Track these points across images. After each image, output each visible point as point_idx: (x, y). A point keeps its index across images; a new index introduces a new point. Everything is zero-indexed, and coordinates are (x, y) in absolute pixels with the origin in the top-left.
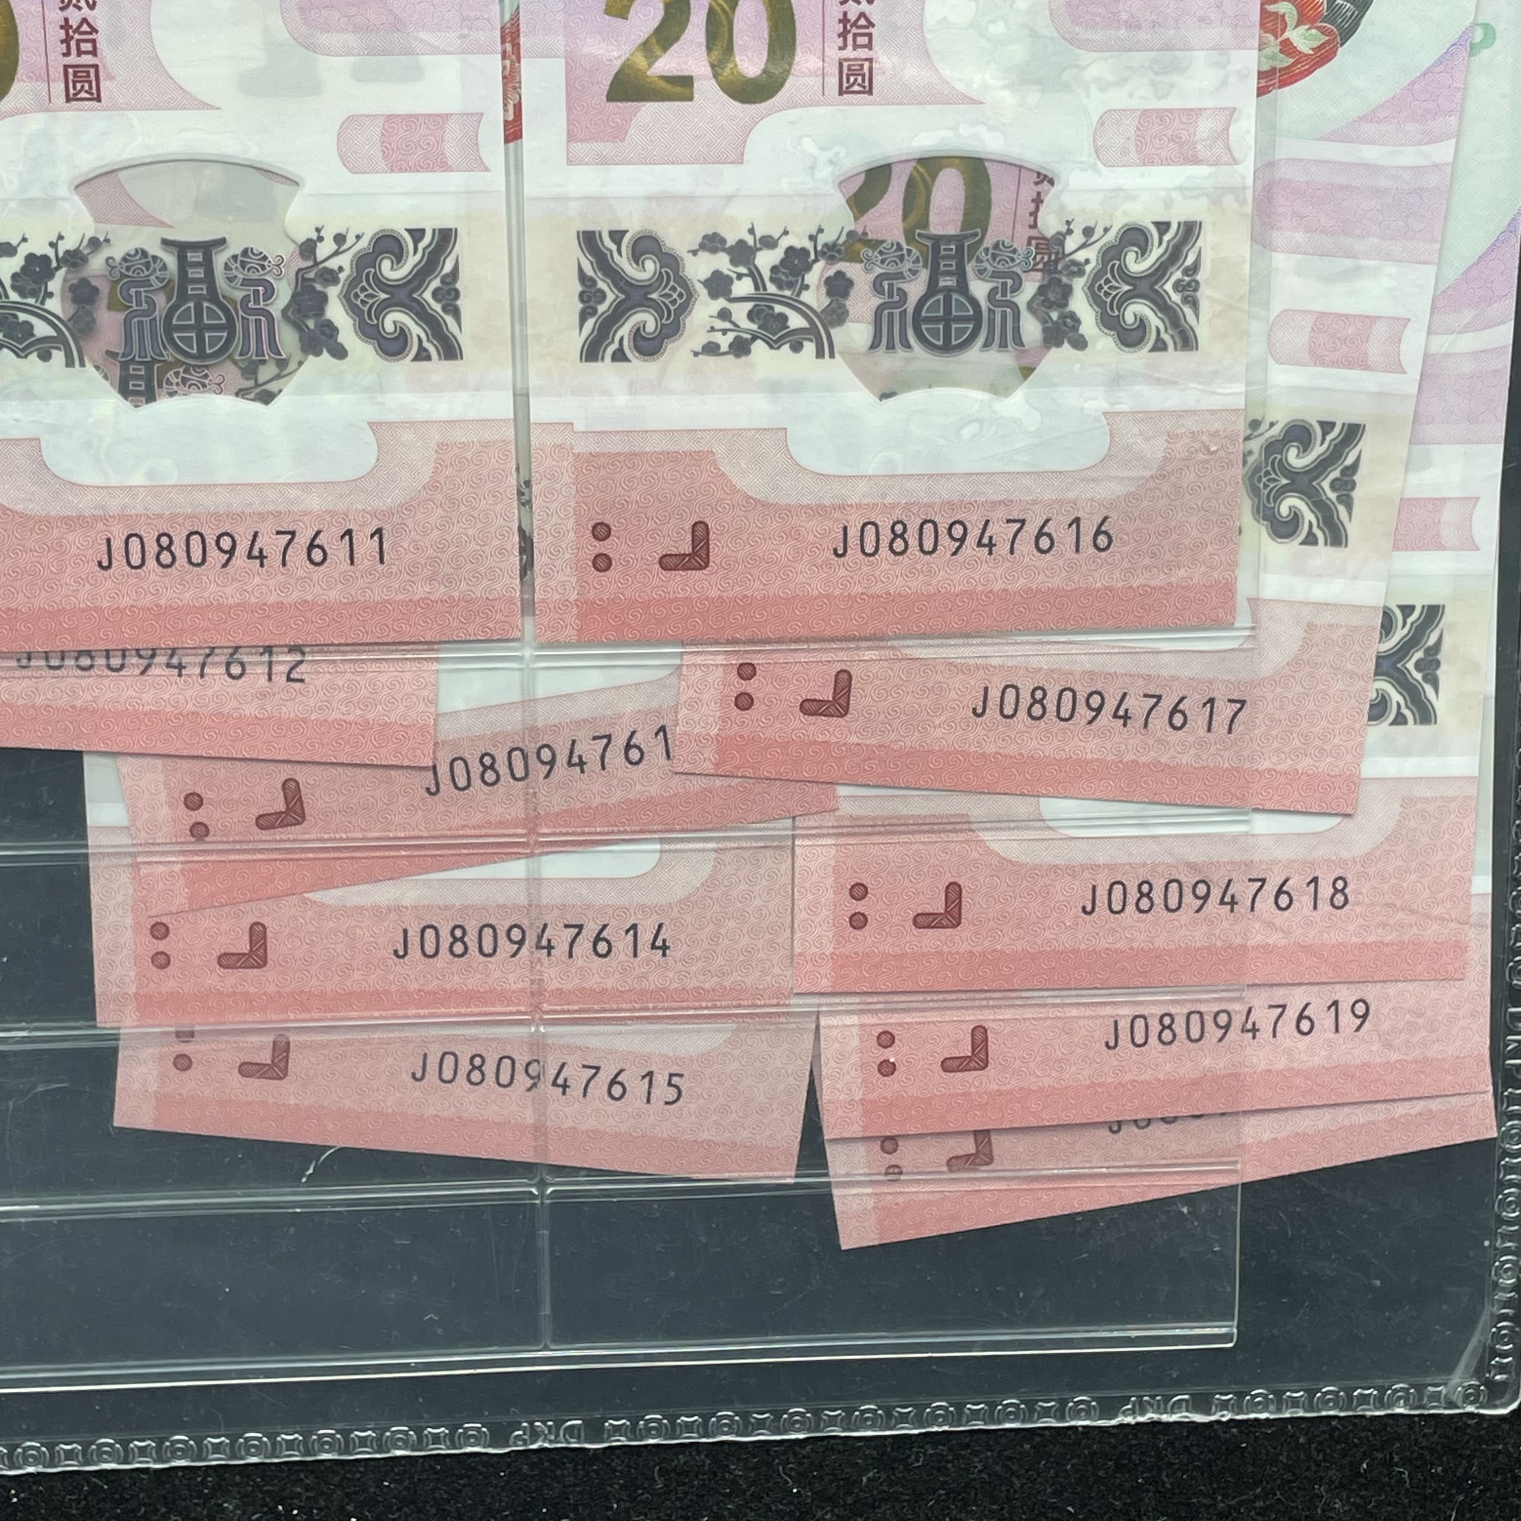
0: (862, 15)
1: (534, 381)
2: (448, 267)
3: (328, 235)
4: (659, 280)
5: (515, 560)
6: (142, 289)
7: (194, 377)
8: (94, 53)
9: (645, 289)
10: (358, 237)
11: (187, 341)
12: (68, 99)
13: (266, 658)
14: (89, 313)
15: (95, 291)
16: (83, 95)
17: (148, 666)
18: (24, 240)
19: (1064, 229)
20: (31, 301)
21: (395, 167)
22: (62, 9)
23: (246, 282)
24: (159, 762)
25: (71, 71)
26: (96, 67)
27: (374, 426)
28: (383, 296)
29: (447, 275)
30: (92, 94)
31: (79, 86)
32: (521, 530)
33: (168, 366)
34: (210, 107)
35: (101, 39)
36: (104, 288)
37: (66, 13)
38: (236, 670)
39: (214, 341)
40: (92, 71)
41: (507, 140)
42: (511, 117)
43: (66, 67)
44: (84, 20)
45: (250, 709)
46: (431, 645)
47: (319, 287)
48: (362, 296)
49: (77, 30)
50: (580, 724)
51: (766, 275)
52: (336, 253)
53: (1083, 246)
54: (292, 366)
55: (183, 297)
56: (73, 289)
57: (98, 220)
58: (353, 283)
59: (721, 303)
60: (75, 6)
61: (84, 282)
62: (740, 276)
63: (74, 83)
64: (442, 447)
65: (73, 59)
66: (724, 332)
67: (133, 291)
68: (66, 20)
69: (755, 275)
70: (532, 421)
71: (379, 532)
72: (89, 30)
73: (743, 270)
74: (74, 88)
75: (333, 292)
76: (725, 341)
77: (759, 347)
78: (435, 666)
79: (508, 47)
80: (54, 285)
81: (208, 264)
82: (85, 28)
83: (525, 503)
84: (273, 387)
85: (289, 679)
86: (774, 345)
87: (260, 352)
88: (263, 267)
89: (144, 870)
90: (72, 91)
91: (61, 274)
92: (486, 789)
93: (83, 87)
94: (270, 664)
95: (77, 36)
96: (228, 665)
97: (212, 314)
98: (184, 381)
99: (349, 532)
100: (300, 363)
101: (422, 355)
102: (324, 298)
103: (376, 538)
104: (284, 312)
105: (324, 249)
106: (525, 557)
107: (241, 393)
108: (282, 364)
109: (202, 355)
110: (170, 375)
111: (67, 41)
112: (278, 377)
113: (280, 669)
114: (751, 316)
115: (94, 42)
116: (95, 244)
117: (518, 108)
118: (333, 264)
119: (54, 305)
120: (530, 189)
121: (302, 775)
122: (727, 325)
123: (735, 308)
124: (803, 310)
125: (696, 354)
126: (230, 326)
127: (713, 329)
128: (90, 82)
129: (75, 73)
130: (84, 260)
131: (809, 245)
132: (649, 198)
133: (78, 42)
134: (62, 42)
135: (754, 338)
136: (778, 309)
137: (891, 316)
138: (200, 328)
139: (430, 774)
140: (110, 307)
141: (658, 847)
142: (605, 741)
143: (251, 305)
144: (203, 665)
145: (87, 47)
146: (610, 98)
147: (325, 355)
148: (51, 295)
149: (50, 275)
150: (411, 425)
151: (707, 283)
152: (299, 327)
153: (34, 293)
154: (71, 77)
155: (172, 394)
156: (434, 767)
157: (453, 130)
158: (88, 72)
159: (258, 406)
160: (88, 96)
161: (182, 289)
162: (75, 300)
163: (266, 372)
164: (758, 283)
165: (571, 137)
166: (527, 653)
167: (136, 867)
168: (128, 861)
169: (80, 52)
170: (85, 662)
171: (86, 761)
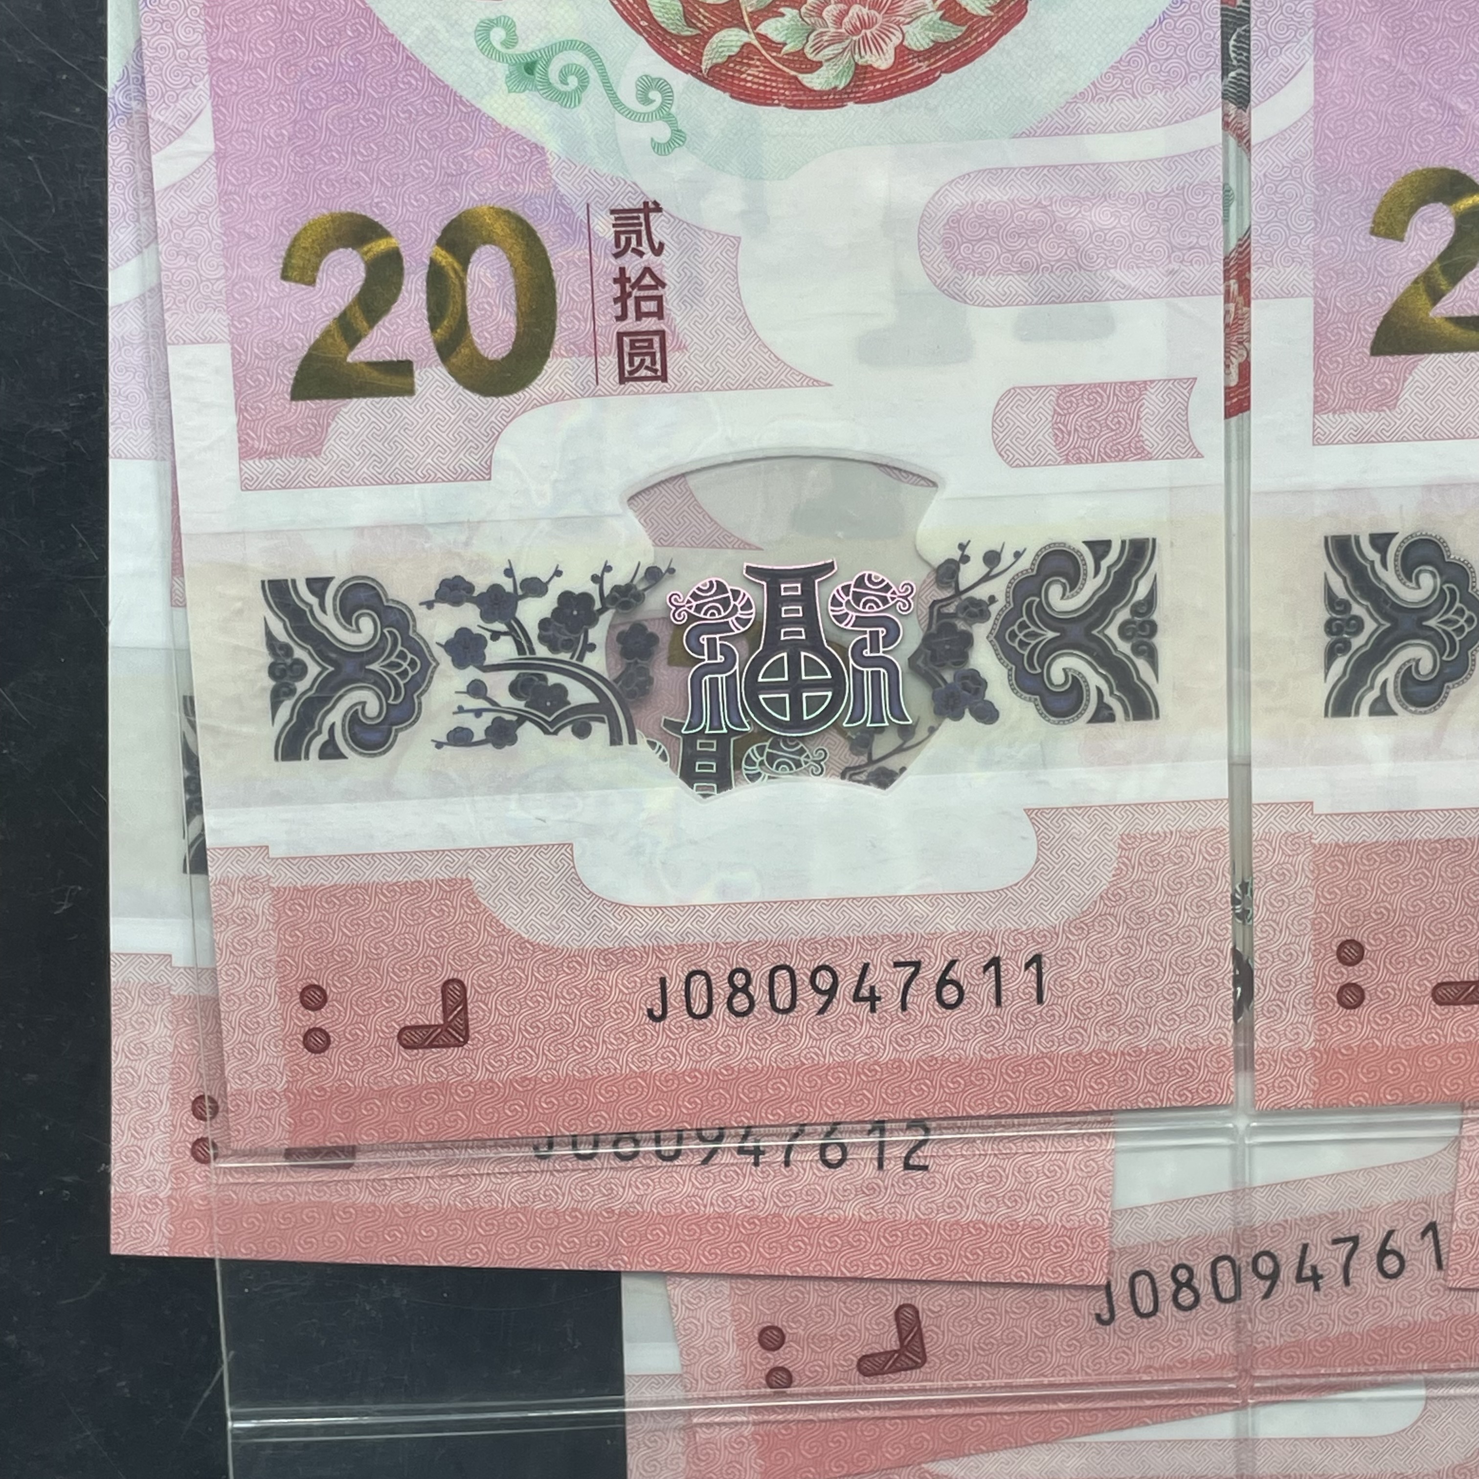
1: (1259, 744)
2: (1142, 592)
3: (976, 553)
4: (1440, 600)
5: (1227, 994)
6: (717, 636)
7: (785, 753)
8: (659, 314)
9: (1421, 613)
10: (1018, 555)
12: (622, 380)
13: (875, 1138)
14: (644, 671)
15: (653, 639)
16: (643, 373)
17: (714, 1152)
18: (558, 573)
20: (565, 656)
21: (1074, 457)
22: (617, 256)
23: (860, 622)
24: (725, 1286)
25: (626, 340)
26: (662, 334)
27: (1034, 814)
28: (1051, 635)
29: (1139, 604)
30: (656, 371)
31: (637, 361)
32: (1237, 956)
34: (816, 383)
35: (669, 295)
36: (665, 636)
37: (621, 262)
38: (834, 1155)
39: (814, 703)
40: (656, 339)
41: (1228, 414)
42: (1234, 379)
43: (620, 336)
44: (647, 270)
45: (852, 1209)
46: (1106, 1115)
47: (961, 625)
48: (1021, 636)
49: (637, 284)
50: (1313, 1221)
52: (987, 578)
54: (921, 732)
56: (622, 638)
57: (658, 542)
58: (1008, 619)
60: (634, 250)
61: (639, 628)
63: (631, 356)
64: (1127, 841)
65: (630, 324)
67: (704, 639)
68: (622, 270)
70: (1255, 800)
71: (1037, 959)
72: (653, 283)
74: (631, 363)
75: (981, 632)
78: (1112, 1144)
79: (1234, 284)
80: (598, 634)
81: (808, 599)
82: (648, 280)
83: (1244, 916)
84: (893, 764)
85: (907, 1166)
87: (877, 716)
88: (885, 600)
89: (702, 1435)
90: (627, 368)
91: (606, 619)
92: (1181, 1315)
93: (643, 361)
94: (882, 1145)
95: (636, 293)
96: (823, 1148)
98: (771, 758)
99: (995, 962)
100: (932, 730)
101: (1103, 715)
102: (967, 640)
103: (1033, 969)
104: (912, 660)
105: (969, 574)
106: (1239, 989)
107: (848, 773)
108: (906, 732)
109: (797, 723)
110: (752, 751)
111: (622, 299)
112: (899, 750)
113: (897, 1154)
115: (659, 299)
116: (654, 575)
117: (1245, 368)
118: (981, 593)
119: (596, 661)
120: (1259, 479)
121: (921, 1299)
126: (837, 686)
128: (653, 355)
129: (632, 342)
130: (639, 597)
133: (638, 300)
134: (616, 301)
138: (795, 687)
139: (1102, 1295)
140: (671, 662)
141: (1422, 1392)
142: (1350, 1245)
143: (867, 653)
144: (789, 1149)
145: (649, 306)
146: (1376, 350)
147: (968, 718)
148: (592, 647)
149: (592, 620)
150: (1084, 810)
152: (929, 678)
153: (569, 646)
154: (627, 349)
155: (753, 778)
156: (1108, 1287)
157: (1152, 402)
158: (651, 341)
159: (872, 791)
160: (649, 374)
161: (773, 633)
162: (626, 653)
163: (882, 745)
165: (1320, 407)
166: (1242, 1123)
167: (690, 1429)
168: (681, 1421)
169: (640, 315)
170: (627, 1149)
171: (627, 1284)
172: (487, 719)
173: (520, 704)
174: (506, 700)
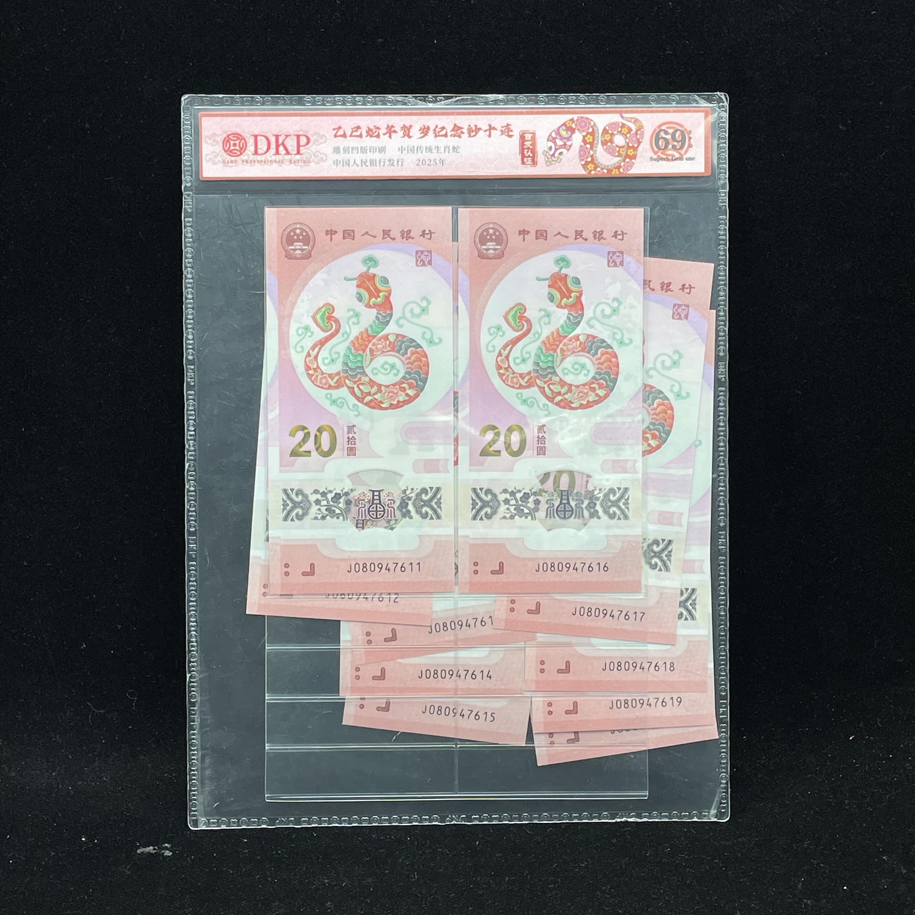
0: (543, 436)
1: (460, 525)
2: (439, 497)
3: (410, 488)
4: (492, 500)
5: (454, 571)
8: (355, 445)
9: (488, 502)
10: (417, 489)
11: (373, 514)
12: (348, 456)
13: (389, 596)
14: (349, 507)
15: (351, 502)
16: (352, 454)
17: (358, 598)
18: (335, 489)
19: (594, 489)
20: (335, 504)
21: (427, 472)
22: (347, 434)
23: (389, 500)
24: (360, 624)
26: (355, 448)
27: (419, 536)
28: (422, 504)
29: (438, 499)
30: (354, 454)
32: (455, 564)
33: (368, 521)
34: (381, 457)
35: (357, 441)
36: (353, 501)
38: (381, 599)
39: (380, 514)
41: (454, 465)
42: (456, 459)
43: (348, 448)
44: (353, 437)
45: (384, 609)
46: (431, 593)
47: (406, 501)
48: (417, 504)
50: (469, 615)
51: (519, 499)
52: (411, 493)
53: (599, 493)
54: (398, 521)
55: (373, 503)
56: (346, 501)
57: (353, 484)
58: (415, 500)
59: (507, 506)
60: (351, 433)
61: (349, 500)
62: (512, 499)
64: (436, 542)
65: (350, 446)
66: (508, 513)
68: (348, 436)
69: (516, 499)
70: (459, 535)
71: (419, 563)
72: (354, 439)
73: (512, 498)
74: (349, 453)
75: (410, 503)
76: (508, 516)
77: (517, 517)
78: (432, 599)
79: (456, 443)
80: (342, 500)
81: (379, 496)
83: (456, 556)
84: (394, 526)
85: (395, 602)
86: (520, 517)
87: (391, 517)
89: (355, 652)
91: (343, 498)
92: (444, 632)
93: (352, 452)
94: (390, 598)
95: (351, 440)
96: (379, 598)
97: (380, 508)
98: (372, 524)
99: (411, 564)
100: (401, 520)
101: (432, 518)
102: (407, 504)
103: (418, 565)
104: (398, 507)
105: (408, 492)
106: (456, 570)
107: (386, 528)
108: (396, 520)
109: (377, 518)
110: (368, 523)
111: (348, 441)
112: (395, 524)
113: (392, 600)
114: (515, 509)
115: (355, 442)
116: (352, 490)
117: (457, 458)
118: (410, 496)
119: (341, 505)
120: (459, 478)
121: (397, 628)
122: (509, 512)
123: (510, 507)
124: (528, 508)
125: (501, 519)
126: (384, 511)
127: (505, 513)
128: (354, 451)
130: (349, 494)
131: (529, 492)
132: (490, 480)
133: (351, 442)
135: (515, 515)
136: (522, 508)
137: (550, 510)
138: (377, 511)
139: (430, 628)
140: (355, 506)
142: (476, 620)
144: (373, 598)
145: (353, 443)
146: (480, 455)
147: (407, 518)
148: (340, 503)
149: (341, 498)
150: (429, 536)
151: (504, 501)
152: (401, 511)
153: (336, 502)
154: (349, 450)
155: (369, 528)
156: (431, 626)
157: (441, 463)
158: (353, 449)
159: (390, 531)
161: (373, 501)
162: (346, 504)
163: (392, 522)
164: (517, 501)
165: (470, 465)
166: (456, 596)
167: (352, 652)
168: (350, 650)
169: (351, 444)
170: (343, 596)
171: (341, 623)
172: (321, 515)
173: (327, 513)
174: (325, 512)
